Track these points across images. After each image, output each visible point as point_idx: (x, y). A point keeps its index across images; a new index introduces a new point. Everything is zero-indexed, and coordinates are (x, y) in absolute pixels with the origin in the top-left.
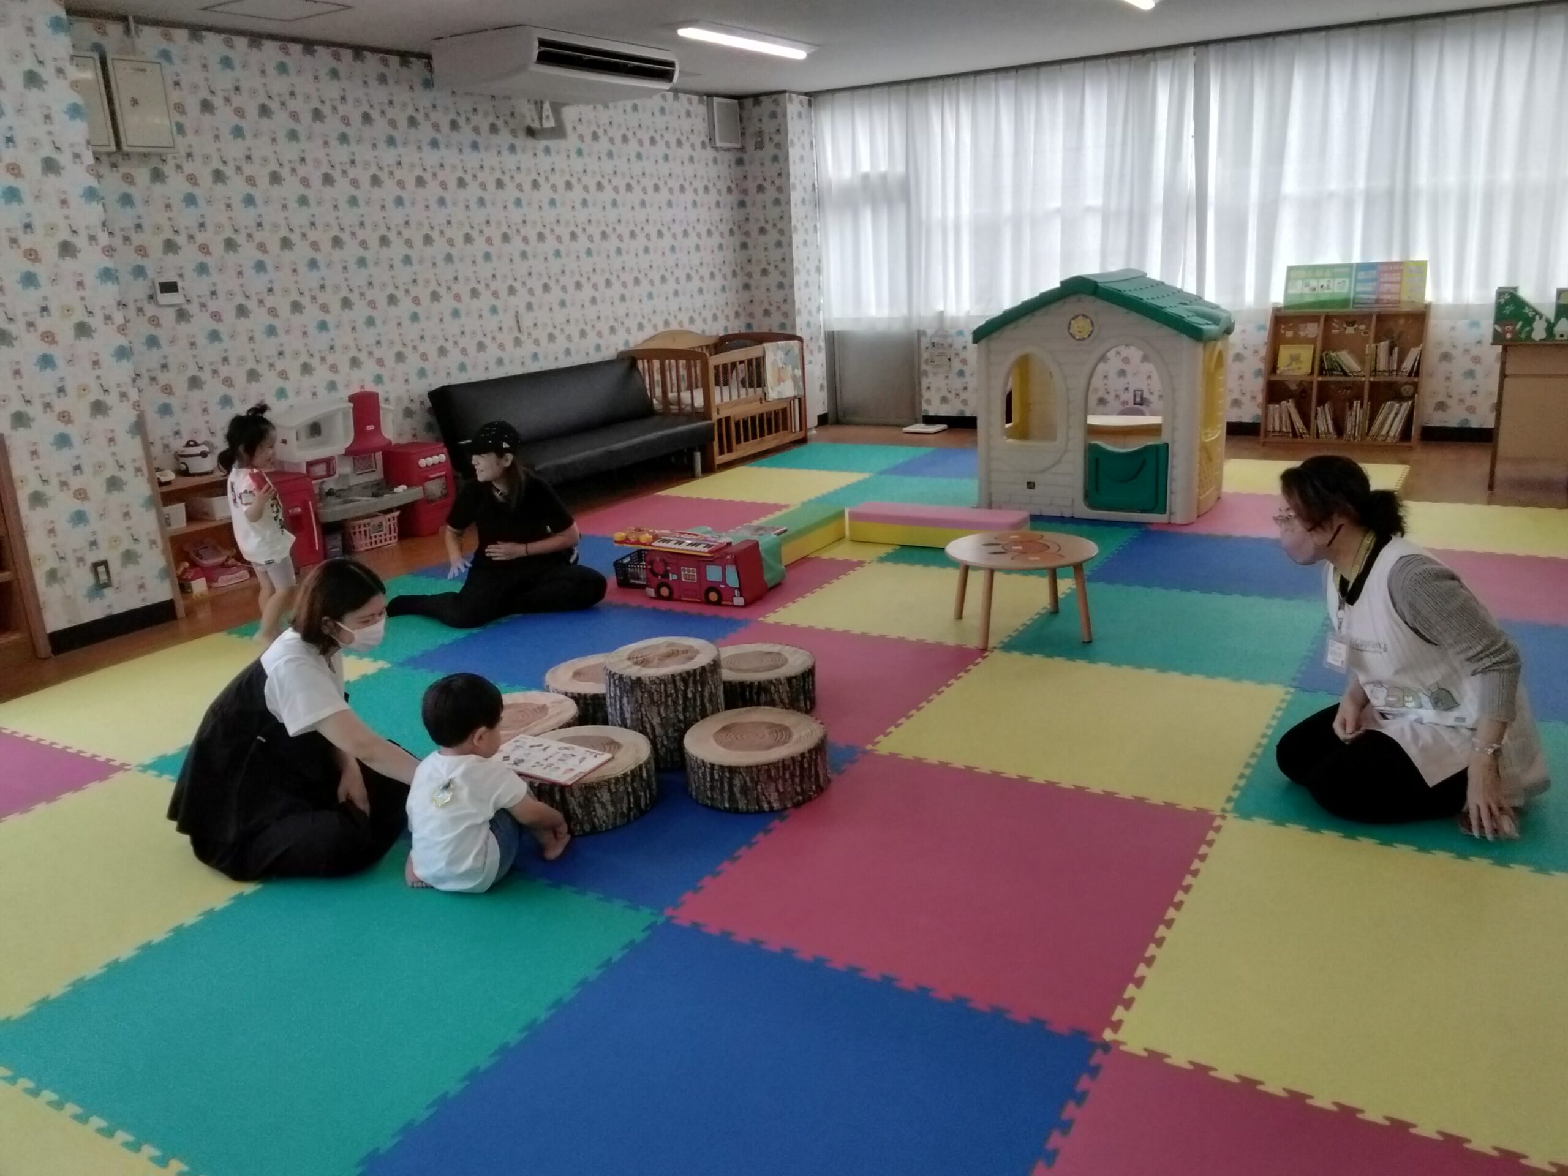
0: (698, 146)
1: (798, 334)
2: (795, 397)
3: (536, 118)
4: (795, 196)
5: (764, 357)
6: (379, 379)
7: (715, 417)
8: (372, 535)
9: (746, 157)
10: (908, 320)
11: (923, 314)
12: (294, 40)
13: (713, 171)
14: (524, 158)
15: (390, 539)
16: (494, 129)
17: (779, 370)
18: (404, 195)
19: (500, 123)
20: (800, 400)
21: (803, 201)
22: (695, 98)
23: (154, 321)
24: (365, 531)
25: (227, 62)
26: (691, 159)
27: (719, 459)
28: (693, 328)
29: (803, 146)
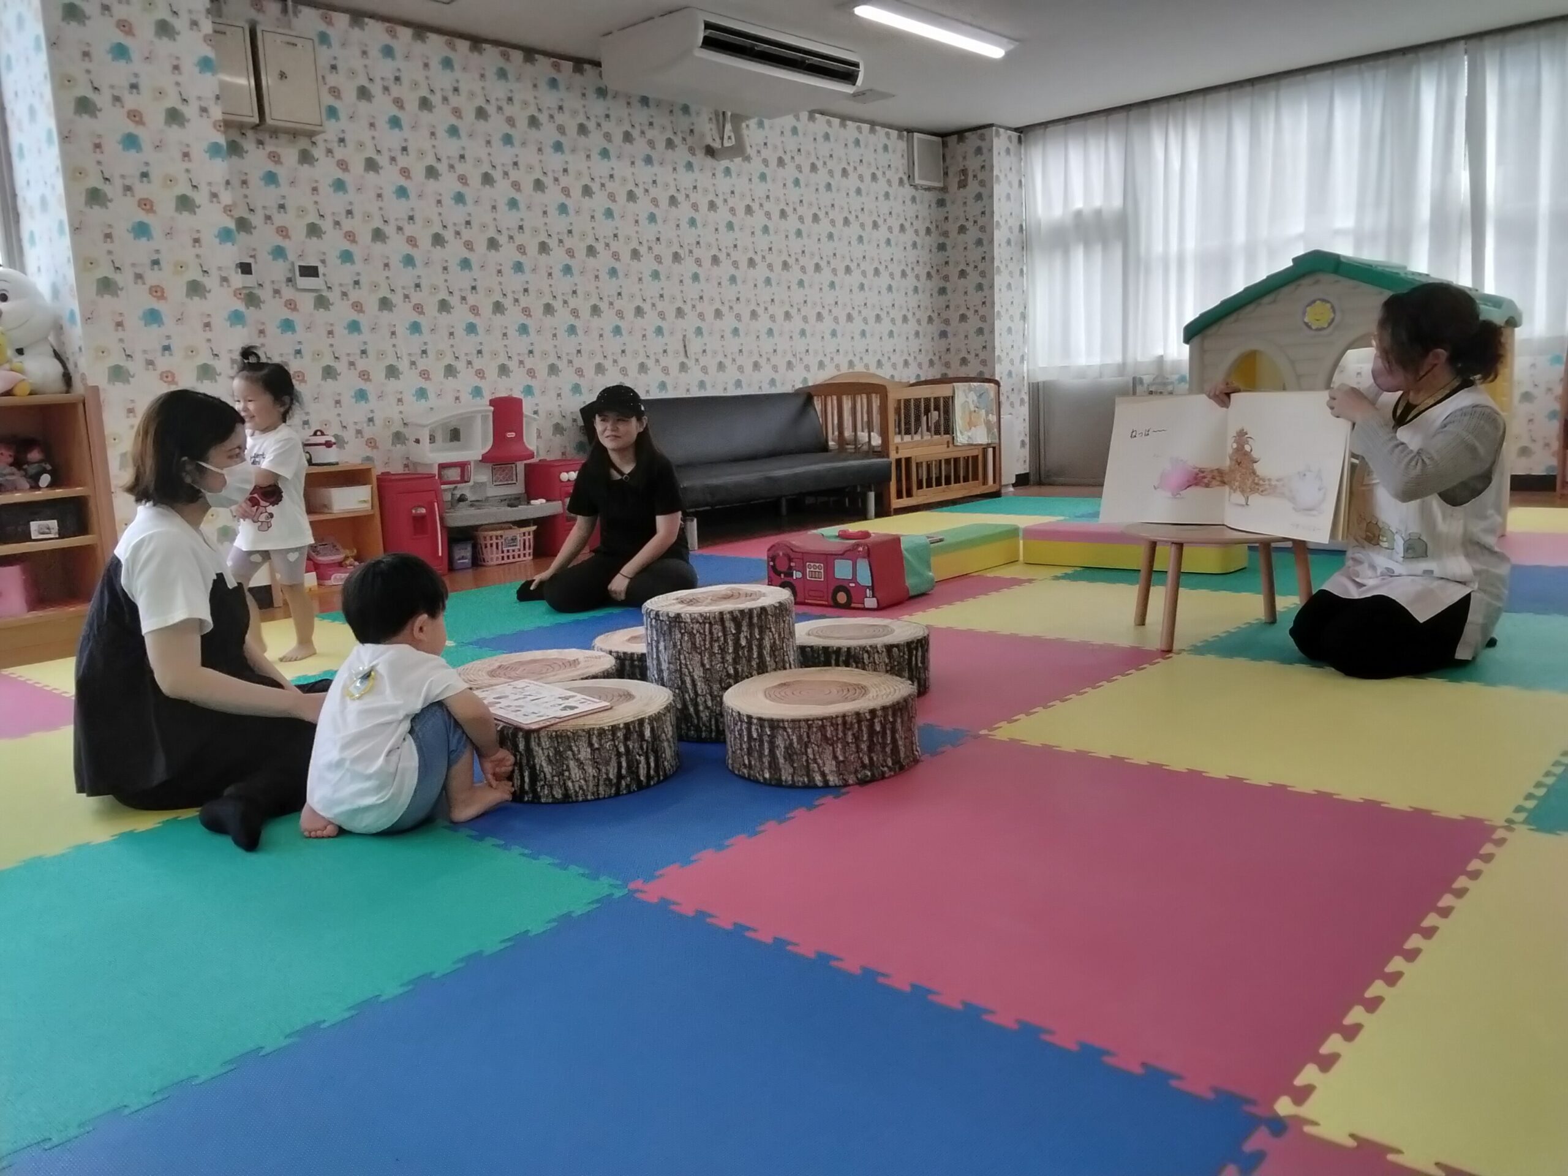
0: (895, 182)
1: (997, 378)
2: (988, 445)
3: (718, 140)
4: (1000, 236)
5: (953, 397)
6: (529, 390)
7: (893, 456)
8: (505, 549)
9: (947, 197)
10: (1122, 367)
11: (1139, 359)
12: (462, 36)
13: (911, 210)
14: (703, 179)
15: (525, 555)
16: (670, 144)
17: (970, 413)
18: (569, 202)
19: (677, 140)
20: (994, 448)
21: (1009, 242)
22: (894, 133)
23: (291, 305)
24: (497, 544)
25: (388, 52)
26: (887, 195)
27: (896, 503)
28: (880, 372)
29: (1010, 184)
